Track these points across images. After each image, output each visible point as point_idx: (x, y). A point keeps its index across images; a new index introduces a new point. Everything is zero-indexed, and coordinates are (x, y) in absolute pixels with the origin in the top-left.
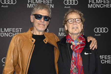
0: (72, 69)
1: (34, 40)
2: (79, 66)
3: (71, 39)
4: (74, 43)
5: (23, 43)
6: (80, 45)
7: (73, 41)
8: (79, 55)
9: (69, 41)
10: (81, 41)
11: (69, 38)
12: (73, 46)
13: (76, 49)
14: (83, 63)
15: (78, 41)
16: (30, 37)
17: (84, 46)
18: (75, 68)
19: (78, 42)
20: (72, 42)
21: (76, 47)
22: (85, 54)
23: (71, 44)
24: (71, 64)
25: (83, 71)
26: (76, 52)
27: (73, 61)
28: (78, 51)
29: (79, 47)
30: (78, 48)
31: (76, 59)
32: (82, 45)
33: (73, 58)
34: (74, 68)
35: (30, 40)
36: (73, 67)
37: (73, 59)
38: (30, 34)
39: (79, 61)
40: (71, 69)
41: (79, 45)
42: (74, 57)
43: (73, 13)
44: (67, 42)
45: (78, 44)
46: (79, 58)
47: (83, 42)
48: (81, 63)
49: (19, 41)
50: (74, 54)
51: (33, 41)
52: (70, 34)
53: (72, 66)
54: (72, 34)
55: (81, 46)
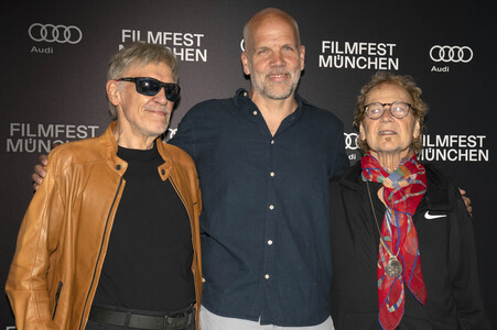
0: (385, 265)
1: (125, 165)
2: (408, 255)
3: (379, 167)
4: (388, 182)
5: (85, 175)
6: (409, 190)
7: (386, 174)
8: (406, 219)
9: (371, 176)
10: (414, 176)
11: (373, 167)
12: (388, 191)
13: (397, 202)
14: (420, 248)
15: (402, 174)
16: (109, 155)
17: (422, 192)
18: (394, 264)
19: (402, 178)
20: (381, 178)
21: (398, 196)
22: (427, 216)
23: (381, 185)
24: (381, 250)
25: (419, 271)
26: (396, 209)
27: (388, 238)
28: (405, 207)
29: (407, 196)
30: (404, 199)
31: (396, 233)
32: (414, 188)
33: (387, 231)
34: (390, 262)
35: (110, 163)
36: (388, 258)
37: (387, 234)
38: (110, 143)
39: (408, 238)
40: (381, 264)
41: (404, 188)
42: (391, 225)
43: (385, 85)
44: (364, 179)
45: (404, 183)
46: (409, 229)
47: (418, 178)
48: (412, 246)
49: (72, 165)
50: (390, 219)
51: (119, 167)
52: (374, 154)
53: (382, 255)
54: (379, 151)
55: (412, 192)
